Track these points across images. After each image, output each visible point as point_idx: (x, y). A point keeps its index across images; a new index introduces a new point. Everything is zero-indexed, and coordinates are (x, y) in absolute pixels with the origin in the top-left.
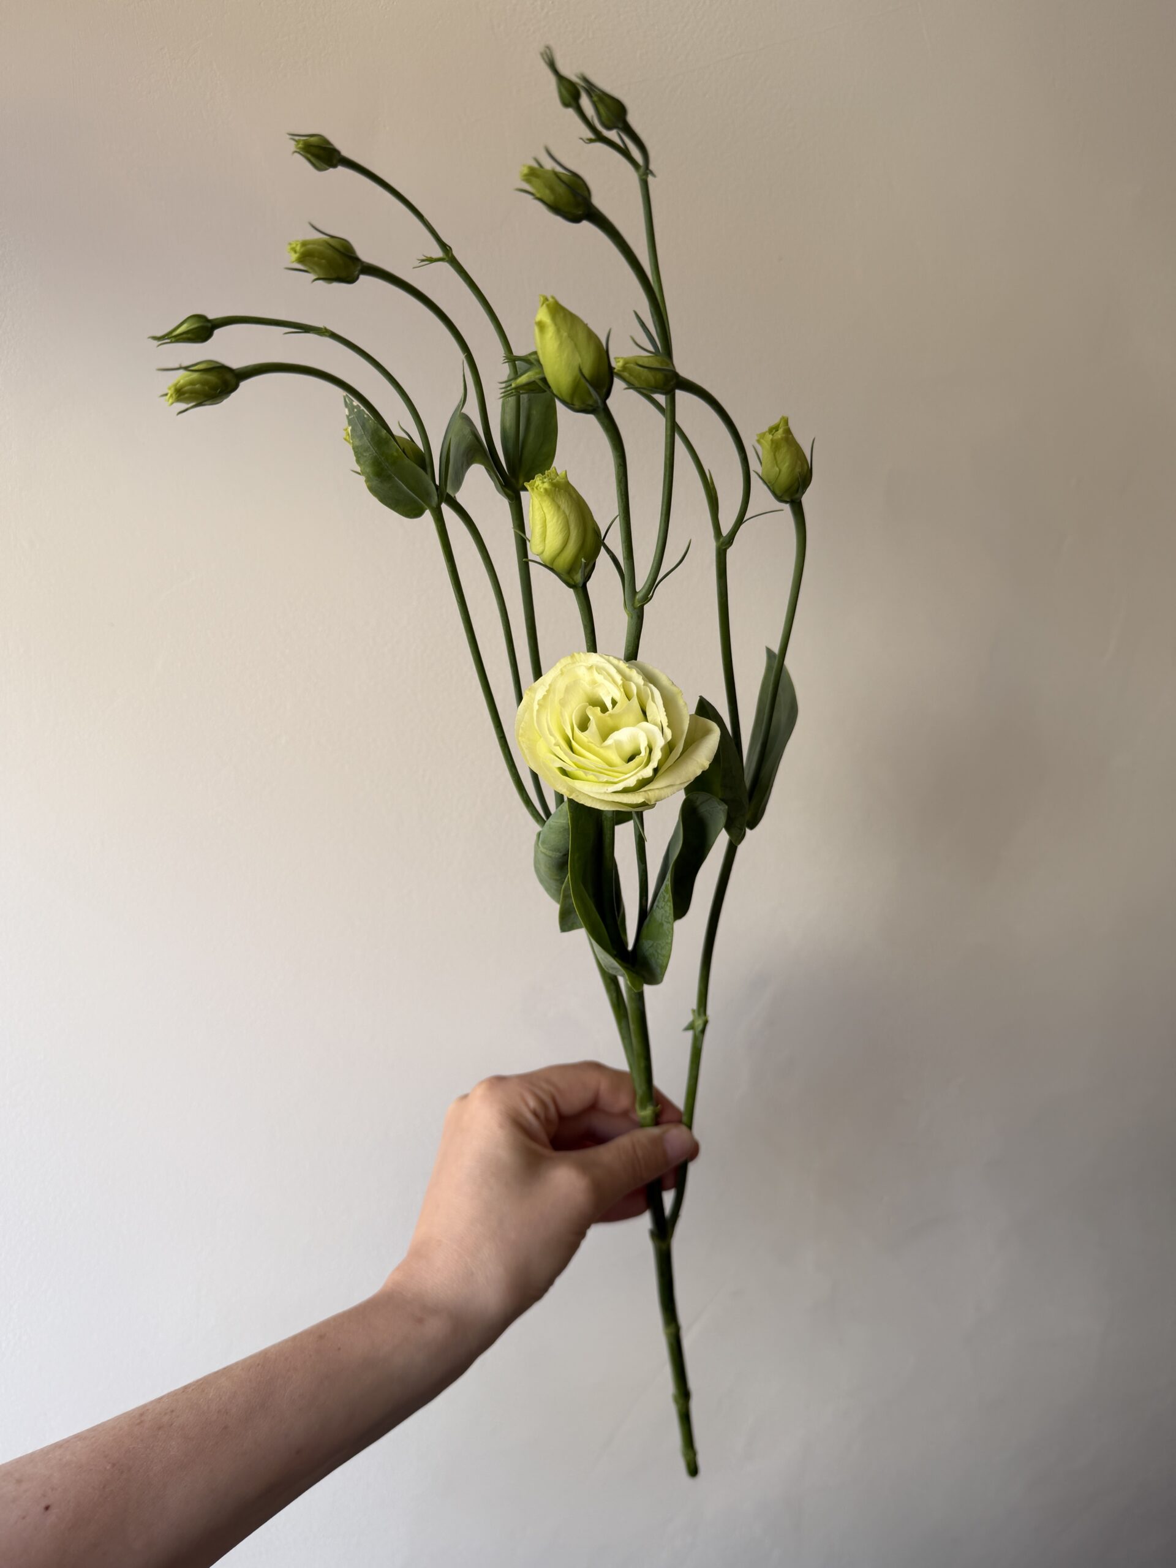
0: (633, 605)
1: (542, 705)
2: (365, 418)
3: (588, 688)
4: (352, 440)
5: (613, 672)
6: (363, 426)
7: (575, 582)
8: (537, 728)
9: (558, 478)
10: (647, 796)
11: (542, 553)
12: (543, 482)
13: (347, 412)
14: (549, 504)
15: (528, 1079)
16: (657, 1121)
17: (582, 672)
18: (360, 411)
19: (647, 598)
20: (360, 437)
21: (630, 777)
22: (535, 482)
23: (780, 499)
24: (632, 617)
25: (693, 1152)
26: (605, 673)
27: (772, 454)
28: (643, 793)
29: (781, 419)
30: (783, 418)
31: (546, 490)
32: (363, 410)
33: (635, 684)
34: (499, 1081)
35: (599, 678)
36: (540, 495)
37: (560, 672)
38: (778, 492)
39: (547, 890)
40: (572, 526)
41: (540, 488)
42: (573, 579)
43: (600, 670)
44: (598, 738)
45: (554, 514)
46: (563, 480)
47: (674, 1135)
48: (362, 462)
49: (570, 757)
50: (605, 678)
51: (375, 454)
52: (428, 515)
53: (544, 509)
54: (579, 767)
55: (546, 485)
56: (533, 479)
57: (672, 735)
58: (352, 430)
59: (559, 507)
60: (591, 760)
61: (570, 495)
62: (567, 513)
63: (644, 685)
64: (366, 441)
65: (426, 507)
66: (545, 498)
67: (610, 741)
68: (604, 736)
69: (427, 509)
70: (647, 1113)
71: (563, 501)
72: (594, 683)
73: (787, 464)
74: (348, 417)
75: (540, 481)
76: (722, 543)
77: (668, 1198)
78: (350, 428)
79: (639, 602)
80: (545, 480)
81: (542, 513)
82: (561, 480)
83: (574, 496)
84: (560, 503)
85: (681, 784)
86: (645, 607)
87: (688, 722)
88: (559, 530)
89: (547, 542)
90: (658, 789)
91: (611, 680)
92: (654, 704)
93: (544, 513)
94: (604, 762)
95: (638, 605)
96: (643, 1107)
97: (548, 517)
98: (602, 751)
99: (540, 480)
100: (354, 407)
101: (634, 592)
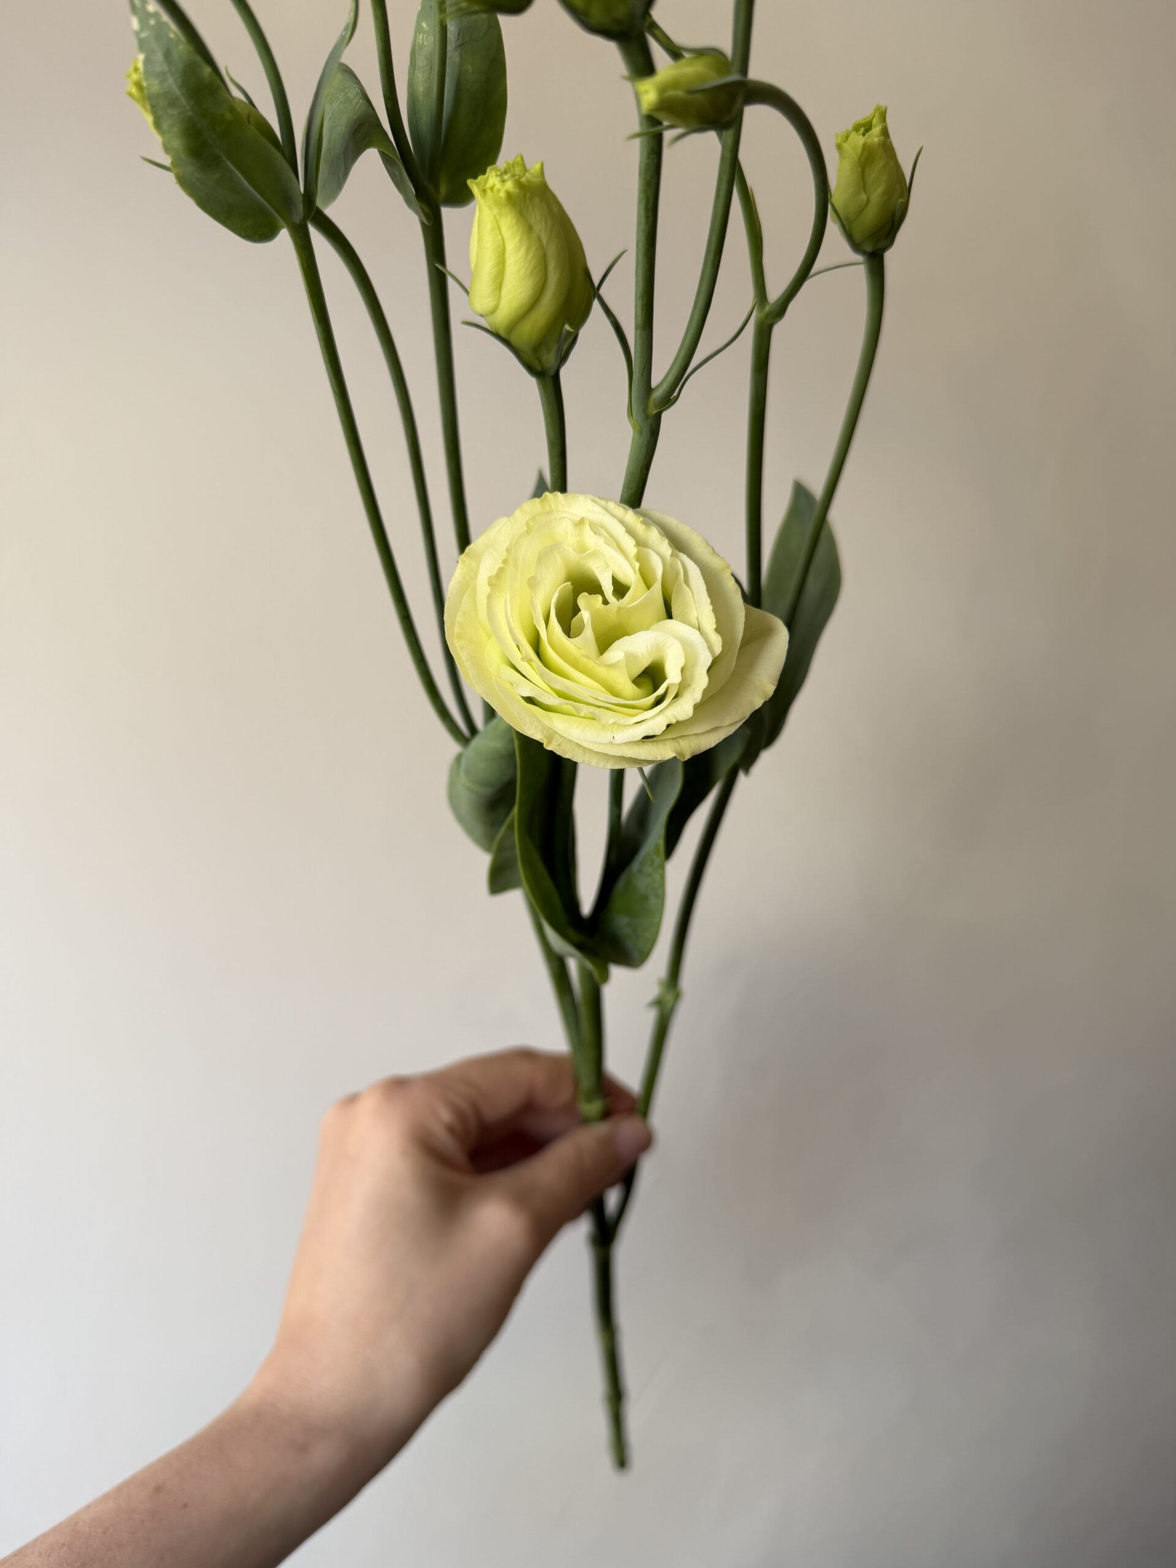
0: (645, 410)
1: (495, 582)
2: (170, 40)
3: (573, 556)
4: (146, 79)
5: (620, 531)
6: (167, 55)
7: (542, 367)
8: (485, 621)
9: (527, 175)
10: (678, 748)
11: (493, 311)
12: (503, 181)
13: (135, 23)
14: (514, 221)
15: (438, 1081)
16: (606, 1114)
17: (564, 531)
18: (160, 25)
19: (668, 400)
20: (162, 77)
21: (653, 717)
22: (488, 178)
23: (856, 246)
24: (641, 433)
25: (646, 1142)
26: (605, 533)
27: (860, 169)
28: (671, 741)
29: (876, 110)
30: (878, 108)
31: (509, 195)
32: (166, 24)
33: (658, 554)
34: (398, 1085)
35: (592, 541)
36: (497, 202)
37: (525, 529)
38: (858, 237)
39: (469, 832)
40: (552, 265)
41: (499, 191)
42: (540, 361)
43: (596, 528)
44: (593, 648)
45: (520, 240)
46: (538, 179)
47: (626, 1129)
48: (165, 127)
49: (541, 675)
50: (606, 542)
51: (190, 113)
52: (284, 236)
53: (504, 229)
54: (561, 695)
55: (509, 185)
56: (484, 173)
57: (723, 646)
58: (147, 62)
59: (530, 228)
60: (583, 685)
61: (549, 207)
62: (545, 241)
63: (672, 555)
64: (172, 84)
65: (281, 222)
66: (507, 210)
67: (617, 653)
68: (604, 644)
69: (283, 227)
70: (593, 1108)
71: (538, 218)
72: (582, 549)
73: (880, 190)
74: (137, 34)
75: (498, 179)
76: (769, 314)
77: (612, 1199)
78: (141, 57)
79: (656, 406)
80: (506, 177)
81: (500, 237)
82: (534, 180)
83: (556, 210)
84: (533, 220)
85: (731, 725)
86: (664, 415)
87: (743, 620)
88: (529, 270)
89: (504, 291)
90: (696, 735)
91: (615, 544)
92: (689, 590)
93: (503, 239)
94: (603, 686)
95: (654, 411)
96: (590, 1099)
97: (510, 246)
98: (602, 671)
99: (497, 176)
100: (149, 15)
101: (648, 389)
